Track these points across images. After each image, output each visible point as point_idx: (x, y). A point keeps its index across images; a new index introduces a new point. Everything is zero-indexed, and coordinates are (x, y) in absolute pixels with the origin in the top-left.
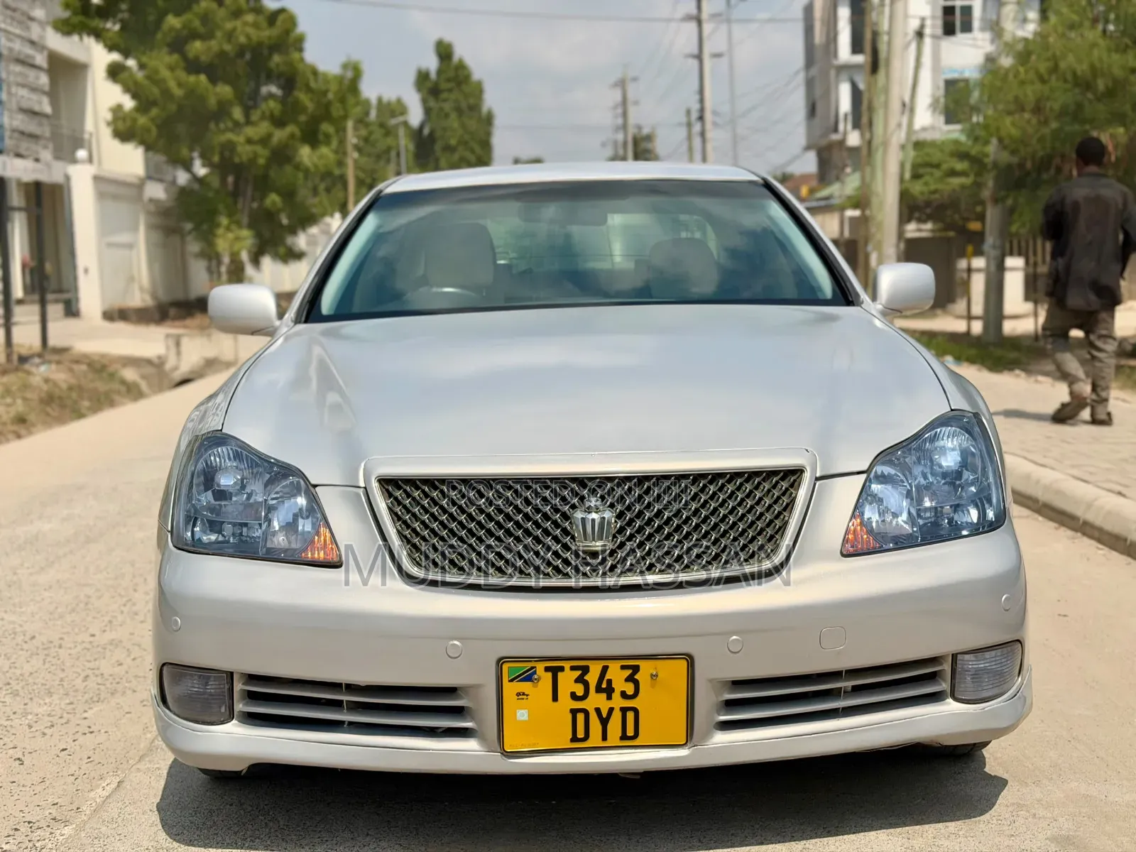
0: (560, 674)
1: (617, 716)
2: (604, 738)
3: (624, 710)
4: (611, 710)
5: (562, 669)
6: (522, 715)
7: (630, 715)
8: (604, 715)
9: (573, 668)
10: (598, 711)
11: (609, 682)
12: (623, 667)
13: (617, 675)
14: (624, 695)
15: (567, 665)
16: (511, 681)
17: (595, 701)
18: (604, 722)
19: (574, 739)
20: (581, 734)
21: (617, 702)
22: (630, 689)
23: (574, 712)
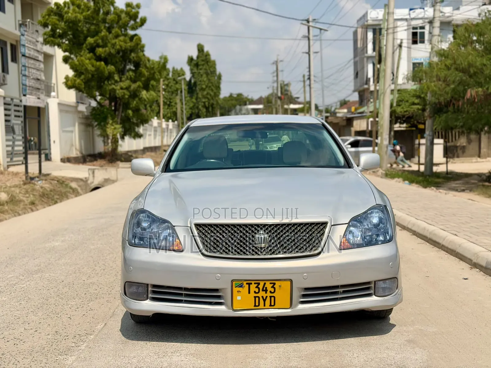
0: (251, 285)
1: (268, 299)
2: (264, 305)
3: (271, 297)
4: (267, 297)
5: (251, 284)
6: (239, 298)
7: (273, 299)
8: (265, 298)
9: (255, 283)
10: (263, 297)
11: (266, 288)
12: (271, 283)
13: (269, 286)
14: (271, 292)
15: (253, 282)
16: (236, 287)
17: (262, 294)
18: (264, 300)
19: (255, 306)
20: (257, 304)
21: (269, 294)
22: (272, 290)
23: (255, 297)
